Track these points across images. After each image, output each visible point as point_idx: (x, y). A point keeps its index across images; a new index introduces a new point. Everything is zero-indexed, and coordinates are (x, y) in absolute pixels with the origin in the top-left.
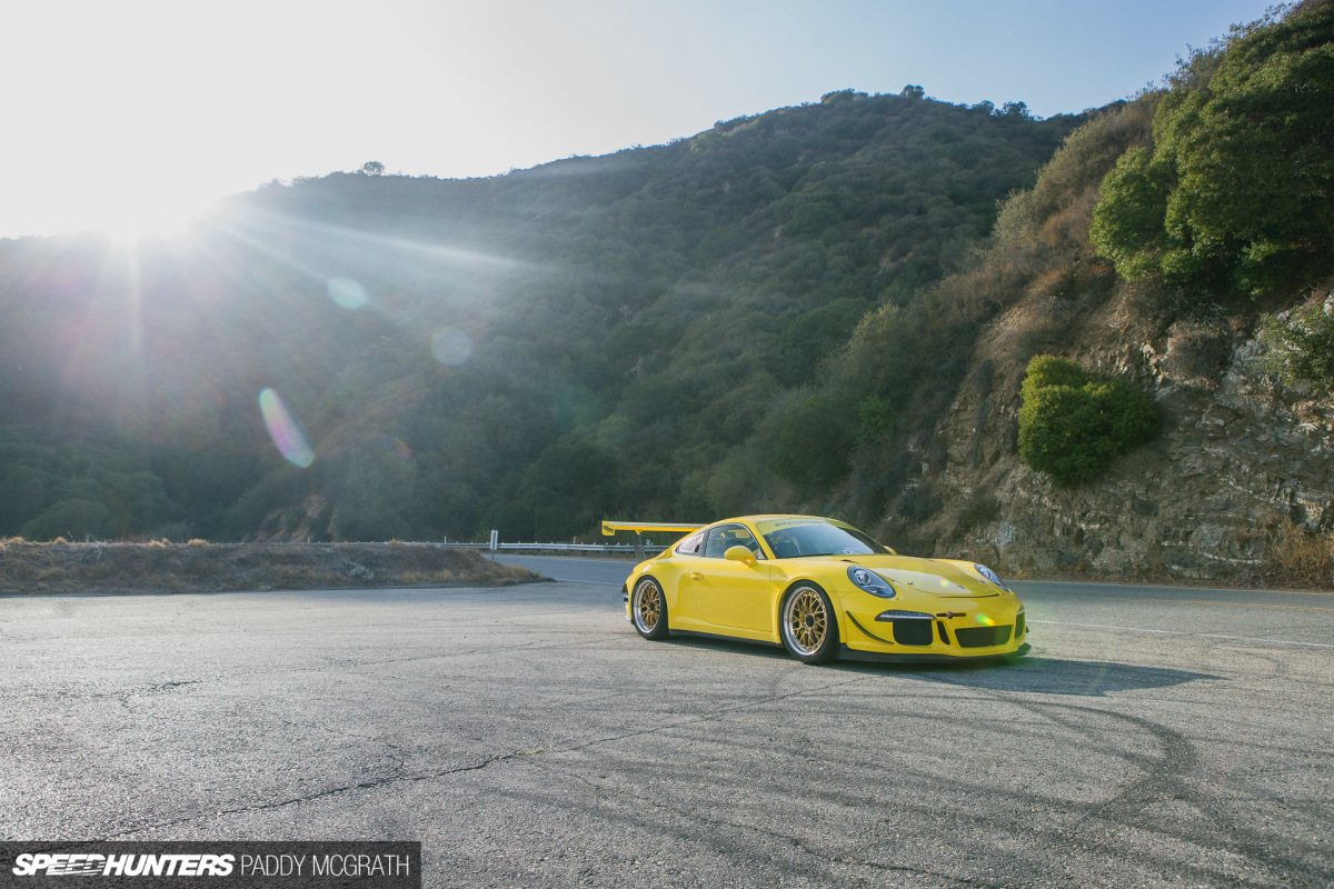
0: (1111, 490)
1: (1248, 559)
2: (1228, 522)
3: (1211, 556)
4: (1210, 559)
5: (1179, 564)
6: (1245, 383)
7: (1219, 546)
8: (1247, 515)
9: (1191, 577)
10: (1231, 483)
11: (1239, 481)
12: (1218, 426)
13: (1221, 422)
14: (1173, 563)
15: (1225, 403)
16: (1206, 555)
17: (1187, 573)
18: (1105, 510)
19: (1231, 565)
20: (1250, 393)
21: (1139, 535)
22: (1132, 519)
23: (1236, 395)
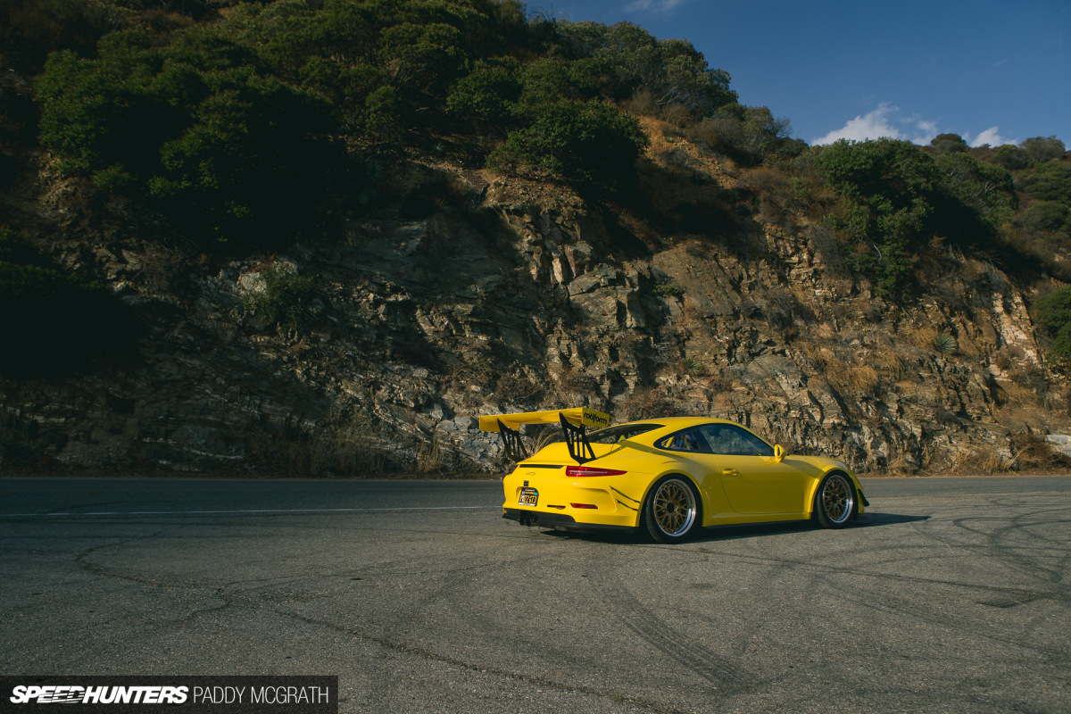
0: (78, 384)
1: (231, 455)
2: (210, 424)
3: (198, 452)
4: (197, 455)
5: (167, 459)
6: (215, 310)
7: (206, 444)
8: (223, 419)
9: (181, 470)
10: (208, 391)
11: (215, 391)
12: (189, 341)
13: (192, 338)
14: (160, 458)
15: (196, 323)
16: (194, 451)
17: (176, 467)
18: (73, 405)
19: (218, 460)
20: (219, 320)
21: (116, 431)
22: (109, 415)
23: (206, 318)
